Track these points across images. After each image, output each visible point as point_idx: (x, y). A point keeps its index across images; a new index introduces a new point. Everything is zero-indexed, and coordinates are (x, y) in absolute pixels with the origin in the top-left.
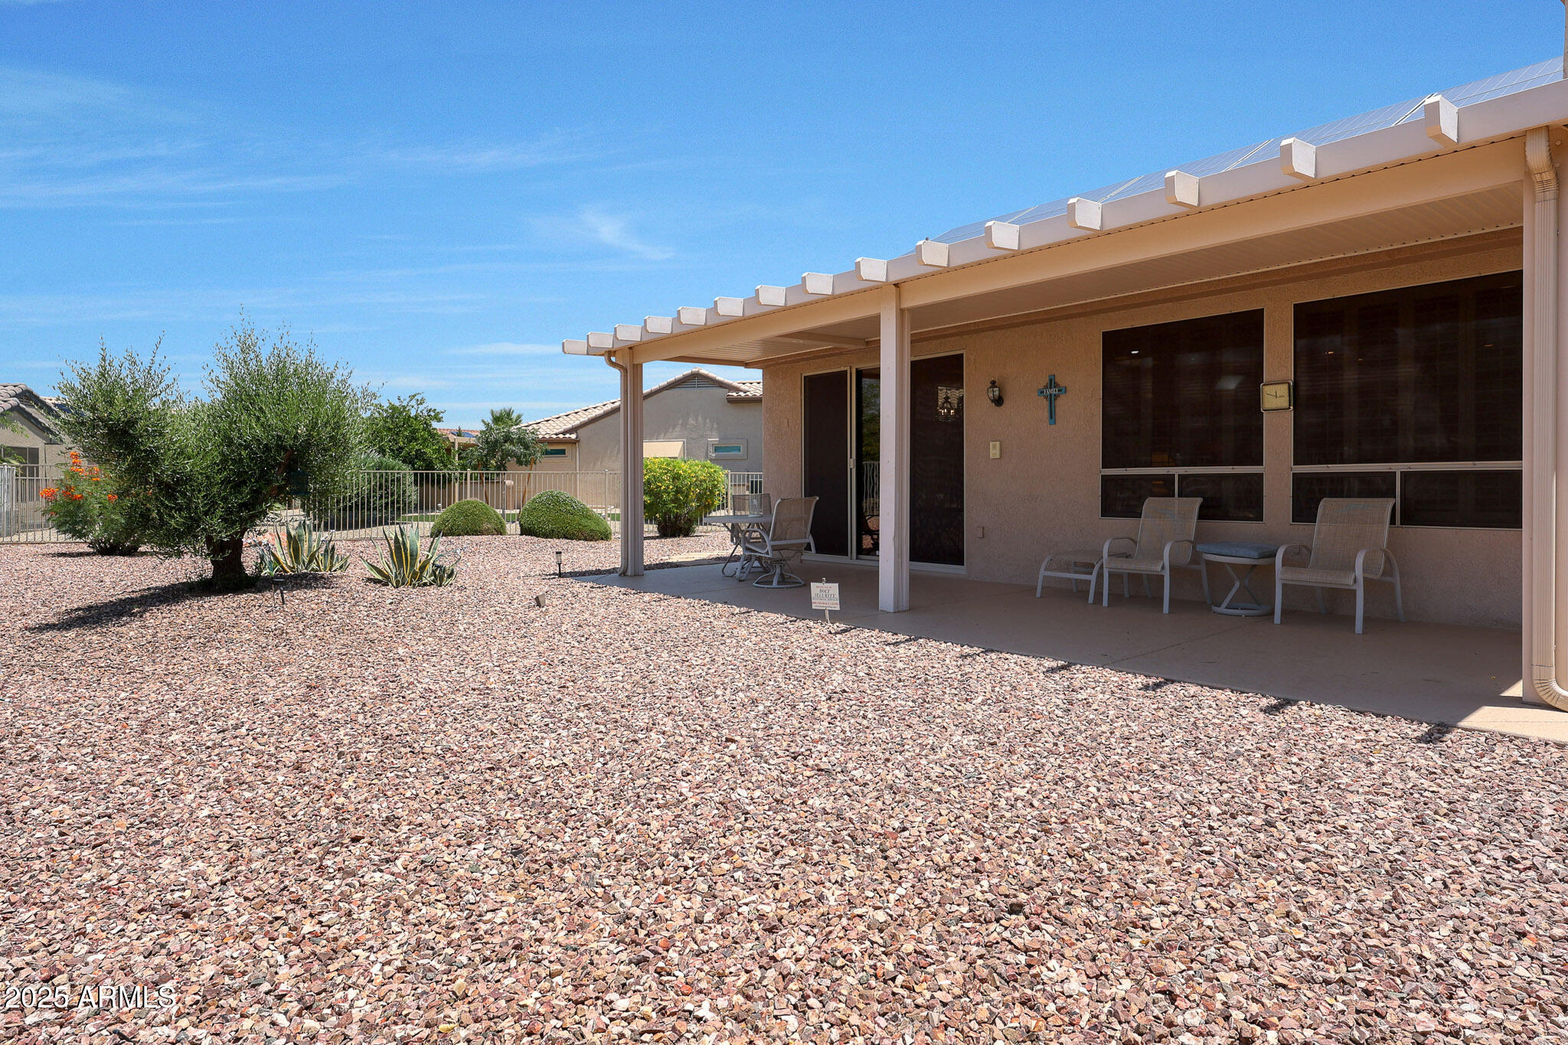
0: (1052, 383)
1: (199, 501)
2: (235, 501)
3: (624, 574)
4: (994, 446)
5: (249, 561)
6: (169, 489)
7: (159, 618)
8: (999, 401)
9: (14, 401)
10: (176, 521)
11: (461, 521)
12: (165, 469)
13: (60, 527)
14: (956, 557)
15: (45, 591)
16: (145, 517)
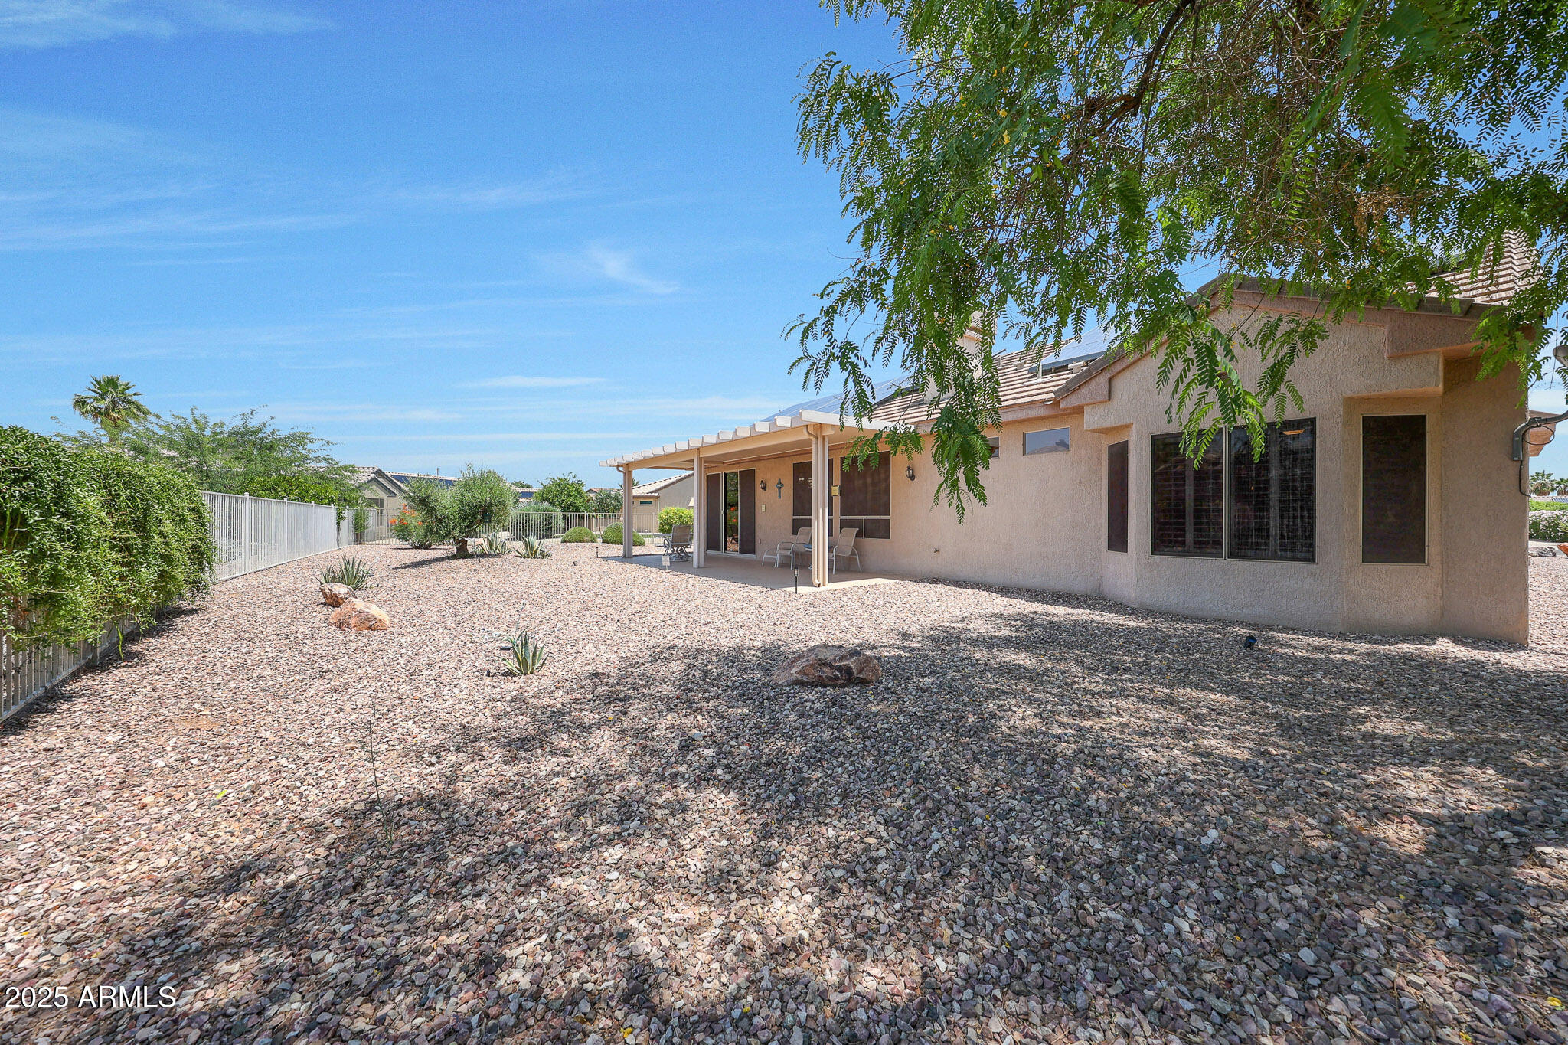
0: (780, 483)
1: (451, 525)
2: (464, 525)
3: (624, 557)
4: (763, 507)
5: (470, 549)
6: (439, 520)
7: (435, 566)
8: (764, 488)
9: (373, 476)
10: (443, 532)
11: (574, 536)
12: (438, 513)
13: (398, 537)
14: (753, 552)
15: (394, 560)
16: (432, 530)
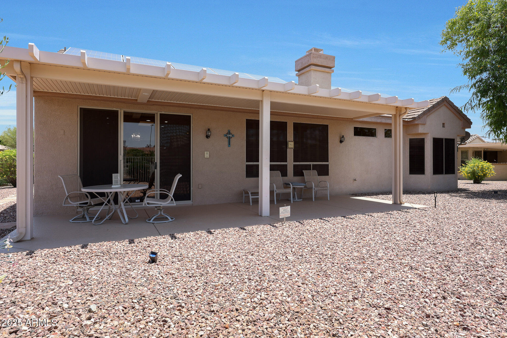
0: (229, 133)
4: (207, 154)
8: (208, 137)
